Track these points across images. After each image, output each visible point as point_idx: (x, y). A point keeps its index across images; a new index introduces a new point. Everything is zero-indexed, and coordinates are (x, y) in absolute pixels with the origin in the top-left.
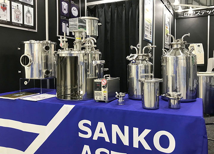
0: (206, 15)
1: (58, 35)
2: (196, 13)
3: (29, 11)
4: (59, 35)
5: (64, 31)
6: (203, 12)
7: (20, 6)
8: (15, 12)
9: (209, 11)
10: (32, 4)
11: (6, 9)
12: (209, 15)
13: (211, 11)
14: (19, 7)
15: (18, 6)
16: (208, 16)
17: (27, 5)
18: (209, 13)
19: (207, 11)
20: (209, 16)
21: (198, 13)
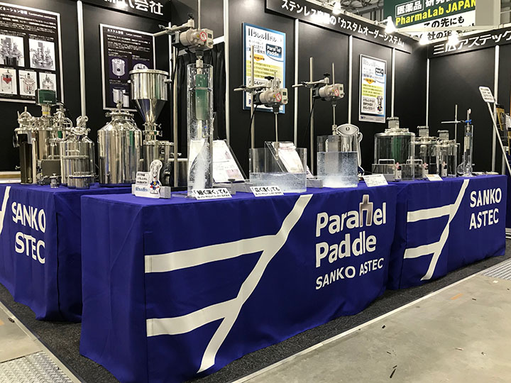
0: (490, 46)
1: (104, 108)
2: (470, 42)
3: (48, 80)
4: (106, 107)
5: (116, 99)
6: (485, 39)
7: (33, 74)
8: (25, 82)
9: (496, 36)
10: (53, 68)
11: (11, 80)
12: (497, 44)
13: (501, 35)
14: (31, 75)
15: (29, 74)
16: (495, 47)
17: (44, 71)
18: (497, 40)
19: (493, 37)
20: (497, 48)
21: (475, 42)
